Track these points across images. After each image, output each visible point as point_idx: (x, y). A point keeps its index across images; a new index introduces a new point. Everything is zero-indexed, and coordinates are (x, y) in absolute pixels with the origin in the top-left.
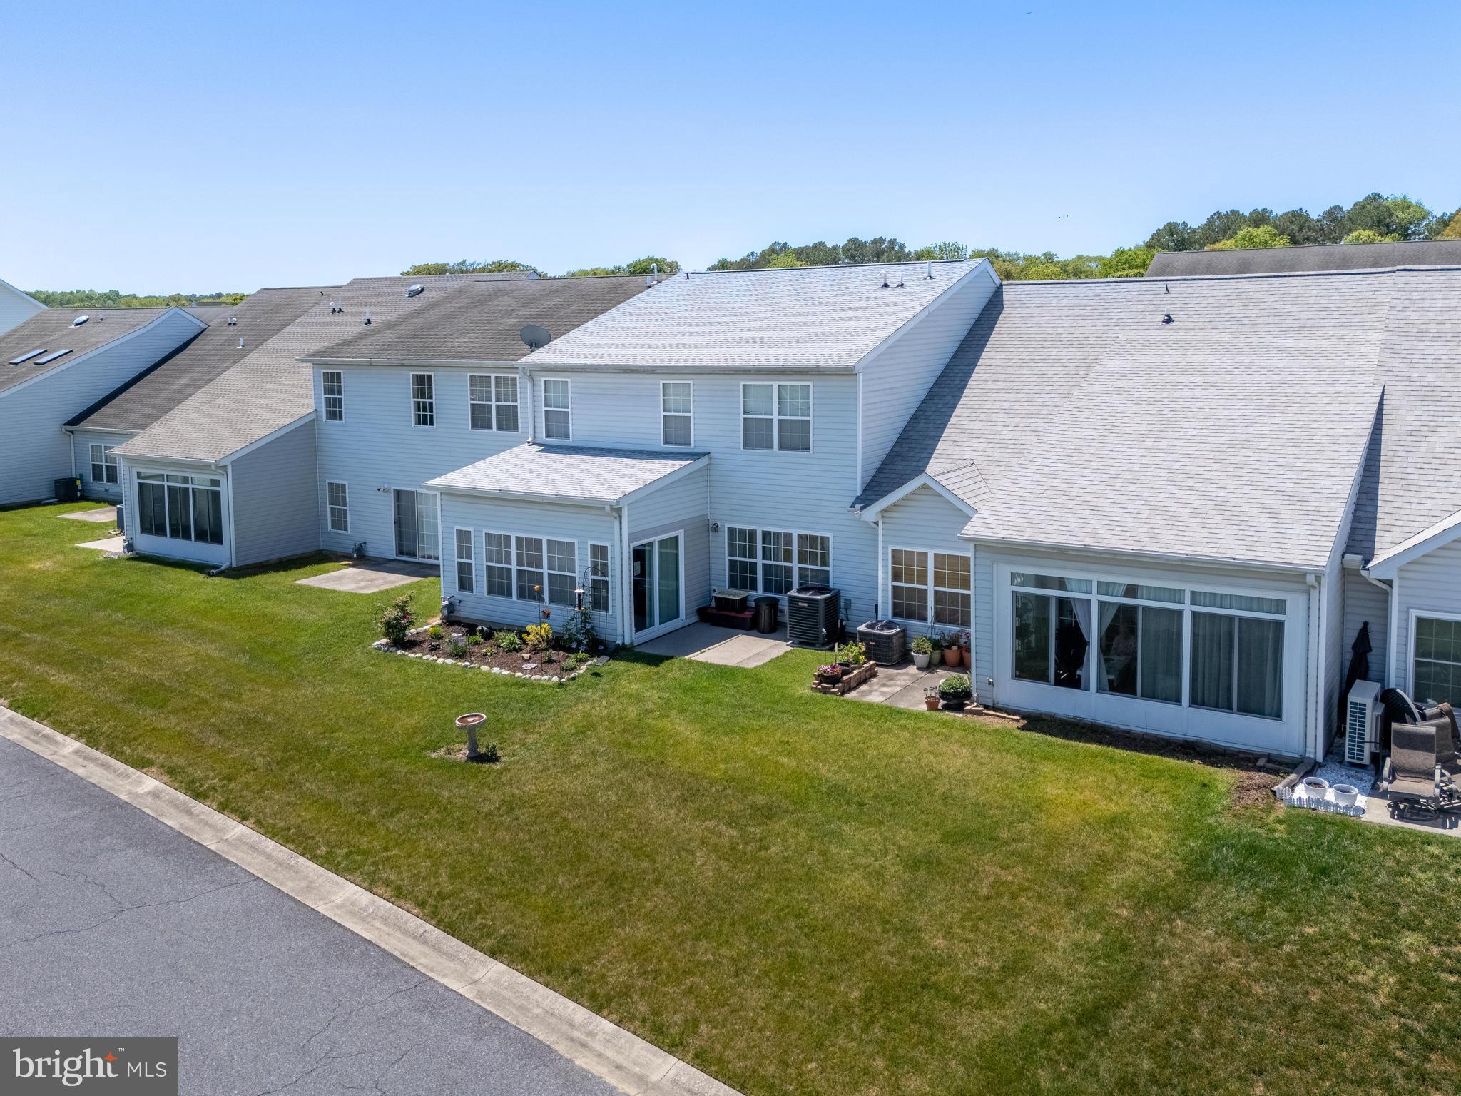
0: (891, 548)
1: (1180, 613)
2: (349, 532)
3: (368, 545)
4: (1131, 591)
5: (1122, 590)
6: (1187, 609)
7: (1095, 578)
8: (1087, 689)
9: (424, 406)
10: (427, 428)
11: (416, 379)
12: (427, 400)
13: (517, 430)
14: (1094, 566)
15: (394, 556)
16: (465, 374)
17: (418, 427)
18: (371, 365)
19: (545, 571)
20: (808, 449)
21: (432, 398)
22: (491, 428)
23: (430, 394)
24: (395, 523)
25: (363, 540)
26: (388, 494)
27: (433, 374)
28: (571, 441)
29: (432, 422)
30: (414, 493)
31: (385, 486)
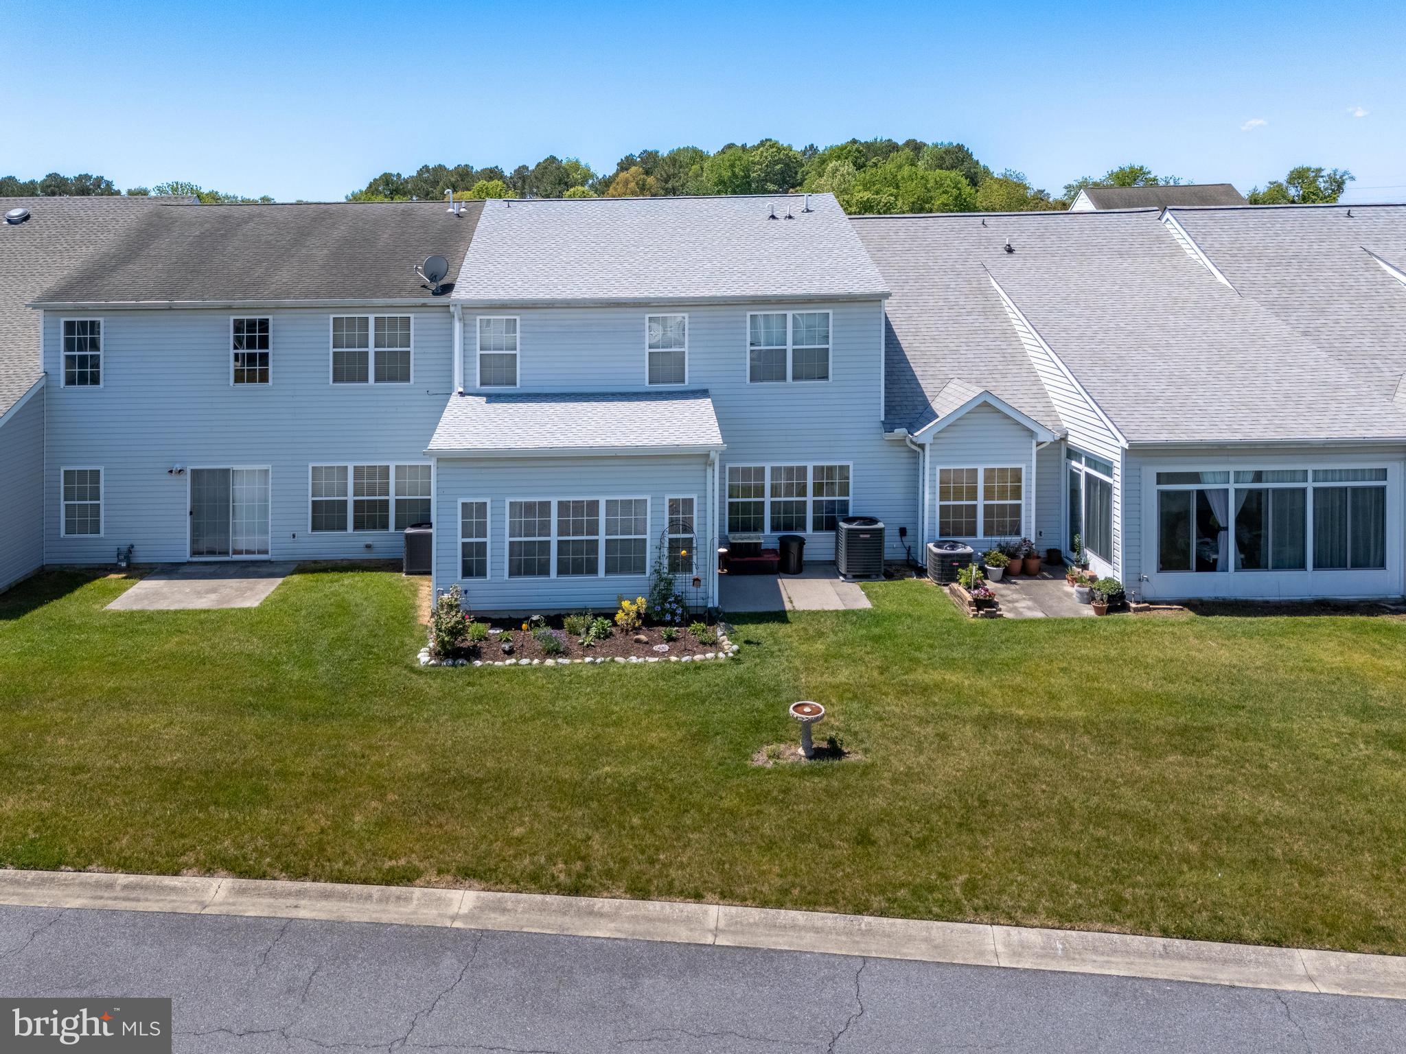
0: (939, 468)
1: (1304, 490)
2: (102, 534)
3: (136, 548)
4: (1258, 476)
5: (1250, 477)
6: (1310, 486)
7: (1232, 469)
8: (1226, 569)
9: (251, 359)
10: (257, 385)
11: (238, 325)
12: (258, 351)
13: (408, 380)
14: (1231, 459)
15: (187, 557)
16: (326, 316)
17: (240, 385)
18: (170, 309)
19: (602, 537)
20: (826, 377)
21: (267, 348)
22: (366, 380)
23: (264, 343)
24: (191, 513)
25: (129, 543)
26: (182, 476)
27: (270, 317)
28: (518, 388)
29: (264, 378)
30: (227, 471)
31: (178, 466)
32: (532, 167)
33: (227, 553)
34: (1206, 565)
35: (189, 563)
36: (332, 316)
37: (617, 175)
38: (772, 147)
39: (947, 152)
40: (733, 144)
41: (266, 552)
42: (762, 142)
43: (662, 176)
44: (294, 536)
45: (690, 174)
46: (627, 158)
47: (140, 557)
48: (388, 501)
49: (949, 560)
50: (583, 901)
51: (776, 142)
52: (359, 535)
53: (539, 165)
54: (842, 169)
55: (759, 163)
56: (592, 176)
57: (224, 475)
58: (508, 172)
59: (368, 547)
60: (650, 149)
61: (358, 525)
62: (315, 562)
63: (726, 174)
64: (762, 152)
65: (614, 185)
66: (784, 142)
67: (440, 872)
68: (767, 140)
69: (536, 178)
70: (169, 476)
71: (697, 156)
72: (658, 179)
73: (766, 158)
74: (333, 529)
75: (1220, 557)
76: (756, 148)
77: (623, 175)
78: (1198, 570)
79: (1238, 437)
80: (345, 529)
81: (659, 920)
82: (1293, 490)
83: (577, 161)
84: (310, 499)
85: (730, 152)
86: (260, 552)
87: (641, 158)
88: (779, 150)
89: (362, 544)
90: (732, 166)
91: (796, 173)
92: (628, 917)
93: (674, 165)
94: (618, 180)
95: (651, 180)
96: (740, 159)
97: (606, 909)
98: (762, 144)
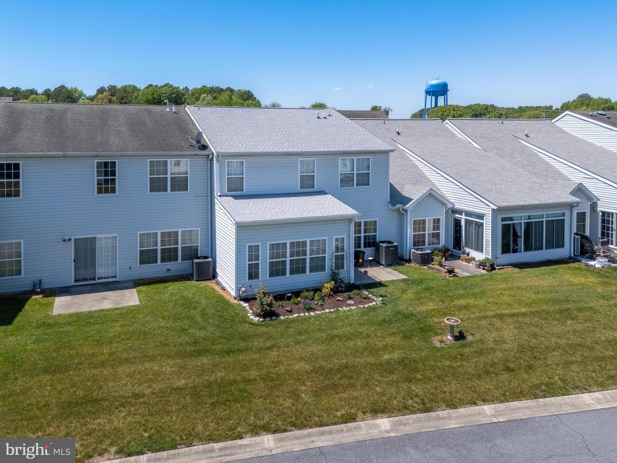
0: (412, 219)
1: (542, 222)
2: (22, 275)
3: (43, 281)
4: (530, 217)
6: (545, 220)
7: (523, 215)
8: (521, 252)
9: (106, 181)
10: (110, 195)
11: (99, 165)
12: (110, 177)
13: (187, 190)
14: (523, 211)
15: (73, 283)
16: (146, 160)
17: (100, 195)
18: (64, 157)
19: (308, 257)
20: (368, 184)
21: (115, 176)
22: (166, 191)
23: (113, 173)
24: (74, 261)
25: (39, 278)
26: (70, 242)
27: (117, 161)
28: (245, 192)
29: (113, 191)
30: (95, 238)
31: (67, 238)
32: (52, 90)
33: (94, 279)
34: (515, 251)
35: (73, 286)
36: (149, 160)
37: (97, 95)
38: (170, 87)
39: (244, 93)
40: (152, 85)
41: (115, 277)
42: (165, 84)
43: (119, 97)
44: (130, 268)
45: (133, 97)
46: (101, 88)
47: (46, 285)
48: (177, 248)
49: (423, 256)
50: (433, 414)
51: (172, 85)
52: (163, 265)
53: (56, 89)
54: (207, 98)
55: (165, 93)
56: (84, 95)
57: (93, 240)
58: (40, 91)
59: (169, 270)
60: (113, 85)
61: (163, 260)
62: (141, 280)
63: (150, 97)
64: (166, 89)
65: (96, 100)
66: (175, 85)
67: (364, 413)
68: (167, 84)
69: (55, 95)
70: (63, 243)
71: (135, 89)
72: (118, 99)
73: (168, 91)
74: (150, 263)
75: (519, 247)
76: (162, 87)
77: (100, 95)
78: (513, 253)
79: (527, 203)
80: (157, 262)
81: (468, 416)
82: (539, 222)
83: (76, 88)
84: (139, 249)
85: (151, 88)
86: (112, 277)
87: (109, 88)
88: (173, 89)
89: (165, 269)
90: (153, 94)
91: (181, 99)
92: (455, 417)
93: (125, 92)
94: (98, 97)
95: (114, 98)
96: (156, 91)
97: (445, 415)
98: (166, 85)
